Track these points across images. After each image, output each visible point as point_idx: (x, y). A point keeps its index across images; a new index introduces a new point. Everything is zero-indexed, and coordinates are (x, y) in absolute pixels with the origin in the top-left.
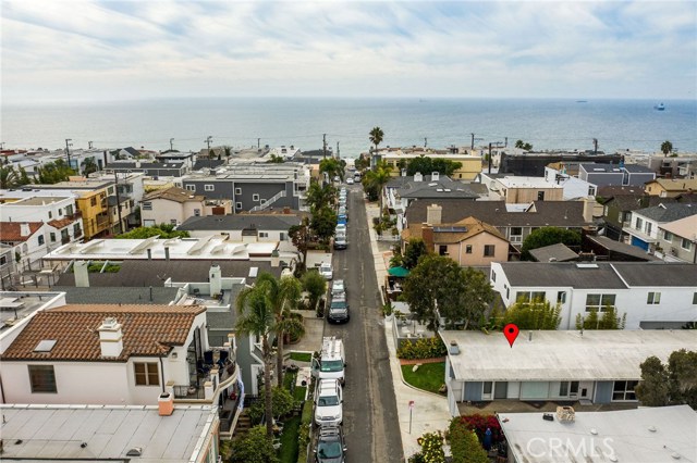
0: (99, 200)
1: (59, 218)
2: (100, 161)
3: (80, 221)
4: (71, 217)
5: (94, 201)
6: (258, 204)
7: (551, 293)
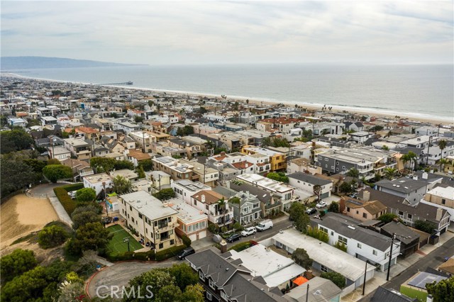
0: (281, 158)
1: (261, 163)
2: (333, 130)
3: (270, 165)
4: (266, 163)
5: (278, 158)
6: (344, 171)
7: (330, 231)
